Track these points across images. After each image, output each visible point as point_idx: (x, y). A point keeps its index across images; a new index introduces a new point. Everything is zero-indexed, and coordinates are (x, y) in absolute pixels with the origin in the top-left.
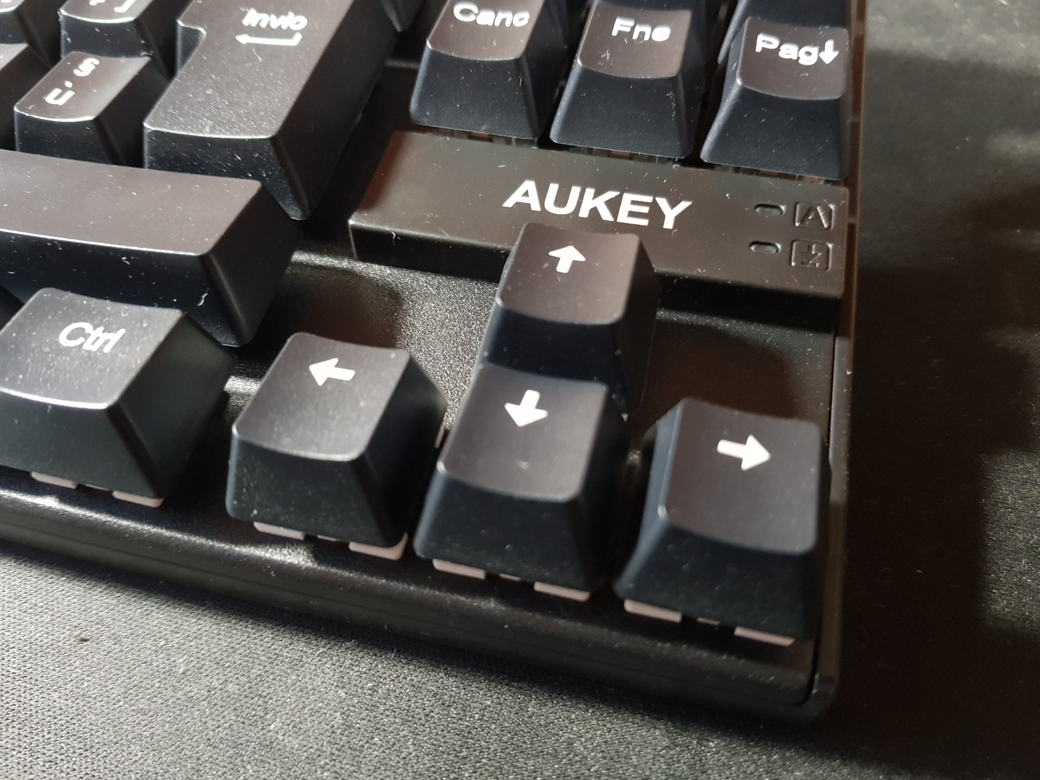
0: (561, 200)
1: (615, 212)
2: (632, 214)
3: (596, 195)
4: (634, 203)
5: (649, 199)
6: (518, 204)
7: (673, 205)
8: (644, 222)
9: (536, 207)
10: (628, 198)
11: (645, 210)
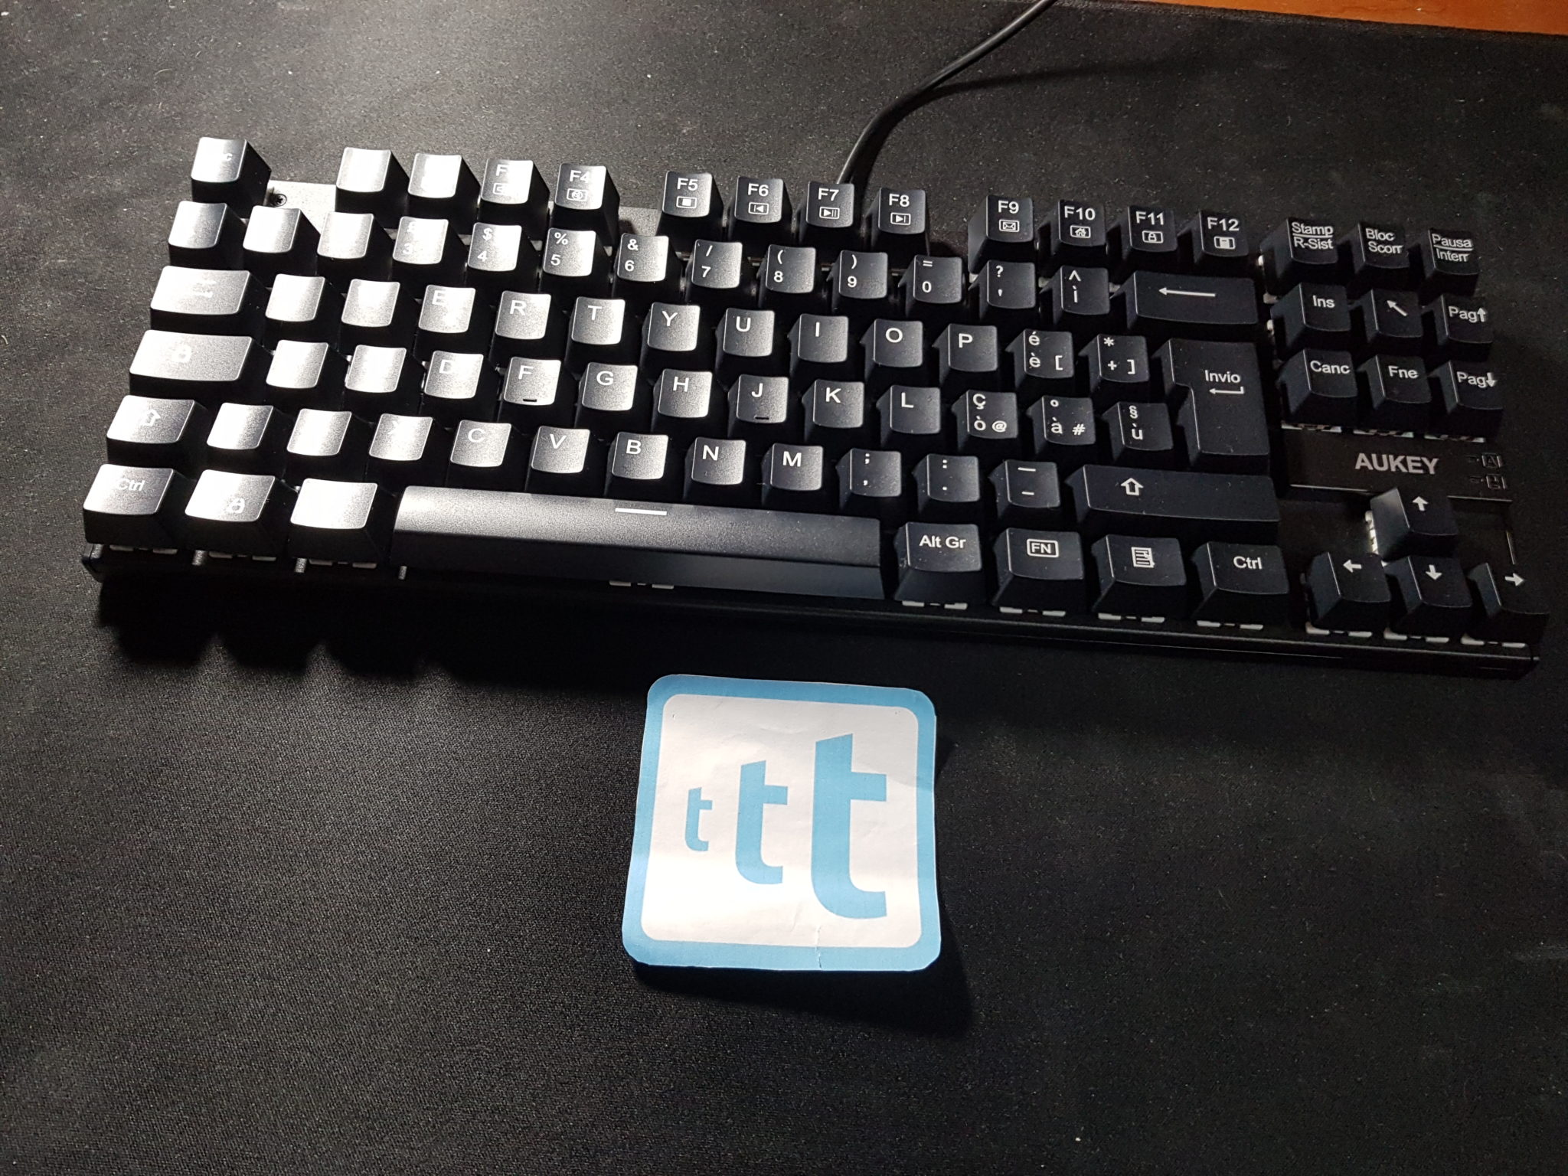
0: (1381, 464)
1: (1406, 467)
2: (1415, 468)
3: (1395, 459)
4: (1413, 461)
5: (1418, 459)
6: (1362, 467)
7: (1430, 460)
8: (1421, 472)
9: (1371, 468)
10: (1409, 459)
11: (1419, 465)
